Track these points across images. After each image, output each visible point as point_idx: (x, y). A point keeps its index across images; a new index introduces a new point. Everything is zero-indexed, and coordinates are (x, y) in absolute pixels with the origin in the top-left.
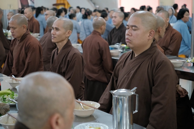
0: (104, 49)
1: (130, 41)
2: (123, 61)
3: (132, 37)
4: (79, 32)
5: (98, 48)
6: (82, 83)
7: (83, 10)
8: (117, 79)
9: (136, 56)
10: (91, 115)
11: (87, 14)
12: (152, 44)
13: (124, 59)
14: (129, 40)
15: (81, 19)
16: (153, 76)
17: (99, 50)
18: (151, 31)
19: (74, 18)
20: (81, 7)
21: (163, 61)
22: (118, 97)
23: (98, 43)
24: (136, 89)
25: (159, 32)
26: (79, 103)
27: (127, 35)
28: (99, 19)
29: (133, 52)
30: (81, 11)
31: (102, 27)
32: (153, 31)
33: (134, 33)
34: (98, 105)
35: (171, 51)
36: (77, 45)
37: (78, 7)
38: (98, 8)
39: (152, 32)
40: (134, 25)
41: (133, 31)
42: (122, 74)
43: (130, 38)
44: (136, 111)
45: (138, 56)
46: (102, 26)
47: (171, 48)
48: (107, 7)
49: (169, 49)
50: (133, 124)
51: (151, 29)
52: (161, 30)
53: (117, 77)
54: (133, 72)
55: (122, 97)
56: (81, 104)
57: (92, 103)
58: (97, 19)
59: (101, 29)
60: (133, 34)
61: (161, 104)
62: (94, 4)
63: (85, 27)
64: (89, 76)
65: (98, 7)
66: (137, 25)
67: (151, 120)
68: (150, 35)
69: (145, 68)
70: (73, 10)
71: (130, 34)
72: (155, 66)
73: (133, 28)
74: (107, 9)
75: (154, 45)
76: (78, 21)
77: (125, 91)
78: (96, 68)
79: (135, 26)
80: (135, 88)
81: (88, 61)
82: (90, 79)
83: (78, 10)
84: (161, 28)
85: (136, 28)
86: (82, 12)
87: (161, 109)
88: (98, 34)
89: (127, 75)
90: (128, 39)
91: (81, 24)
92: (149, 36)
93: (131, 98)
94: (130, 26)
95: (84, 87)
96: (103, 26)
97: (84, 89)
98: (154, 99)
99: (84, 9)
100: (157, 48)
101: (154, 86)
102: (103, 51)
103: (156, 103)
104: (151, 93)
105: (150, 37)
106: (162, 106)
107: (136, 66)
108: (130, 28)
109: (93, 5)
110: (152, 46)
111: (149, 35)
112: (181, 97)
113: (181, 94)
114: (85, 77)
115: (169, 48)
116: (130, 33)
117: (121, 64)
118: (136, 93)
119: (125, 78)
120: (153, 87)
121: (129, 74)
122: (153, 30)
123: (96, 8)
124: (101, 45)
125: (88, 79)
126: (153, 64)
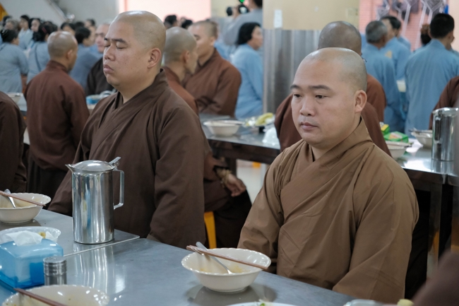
0: (73, 101)
1: (111, 71)
2: (100, 114)
3: (116, 63)
4: (26, 72)
5: (60, 99)
6: (20, 167)
7: (34, 22)
8: (87, 150)
9: (125, 101)
10: (32, 220)
11: (43, 29)
12: (157, 77)
13: (103, 110)
14: (110, 68)
15: (32, 42)
16: (157, 140)
17: (63, 103)
18: (153, 51)
19: (15, 41)
20: (31, 16)
21: (177, 109)
22: (82, 175)
23: (61, 87)
24: (119, 160)
25: (184, 61)
26: (7, 197)
27: (106, 59)
28: (62, 36)
29: (119, 94)
30: (30, 26)
31: (69, 53)
32: (158, 51)
33: (120, 54)
34: (46, 199)
35: (218, 107)
36: (16, 96)
37: (25, 17)
38: (74, 20)
39: (156, 54)
40: (118, 37)
41: (117, 50)
42: (98, 139)
43: (112, 64)
44: (121, 204)
45: (130, 100)
46: (69, 51)
47: (220, 99)
48: (91, 17)
49: (215, 103)
50: (112, 231)
51: (154, 48)
52: (189, 56)
53: (89, 148)
54: (118, 133)
55: (91, 174)
56: (11, 198)
57: (34, 197)
58: (57, 37)
59: (67, 58)
60: (118, 57)
61: (174, 195)
62: (65, 11)
63: (40, 60)
64: (41, 160)
65: (71, 17)
66: (124, 39)
67: (153, 226)
68: (151, 58)
69: (141, 125)
70: (13, 22)
71: (112, 57)
72: (161, 120)
73: (118, 44)
74: (93, 23)
75: (161, 80)
76: (26, 48)
77: (99, 165)
78: (56, 143)
79: (121, 41)
80: (118, 158)
81: (40, 127)
82: (45, 167)
83: (26, 24)
84: (188, 52)
85: (123, 45)
86: (33, 27)
87: (173, 203)
88: (59, 67)
89: (107, 140)
90: (107, 66)
91: (30, 54)
92: (149, 61)
93: (108, 176)
94: (111, 40)
95: (25, 176)
96: (71, 51)
97: (25, 180)
98: (159, 186)
99: (39, 20)
100: (167, 85)
101: (159, 158)
102: (71, 105)
103: (163, 193)
104: (154, 173)
105: (152, 62)
106: (174, 198)
107: (123, 121)
108: (112, 45)
109: (61, 13)
110: (158, 82)
111: (149, 58)
112: (233, 195)
113: (232, 189)
114: (34, 163)
115: (216, 99)
116: (111, 54)
117: (96, 120)
118: (118, 168)
119: (104, 146)
120: (158, 162)
121: (110, 137)
122: (158, 49)
123: (69, 19)
124: (68, 92)
125: (39, 168)
126: (157, 116)
